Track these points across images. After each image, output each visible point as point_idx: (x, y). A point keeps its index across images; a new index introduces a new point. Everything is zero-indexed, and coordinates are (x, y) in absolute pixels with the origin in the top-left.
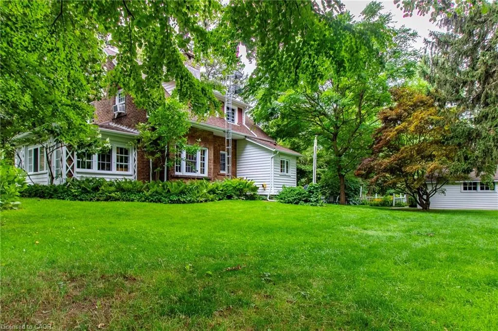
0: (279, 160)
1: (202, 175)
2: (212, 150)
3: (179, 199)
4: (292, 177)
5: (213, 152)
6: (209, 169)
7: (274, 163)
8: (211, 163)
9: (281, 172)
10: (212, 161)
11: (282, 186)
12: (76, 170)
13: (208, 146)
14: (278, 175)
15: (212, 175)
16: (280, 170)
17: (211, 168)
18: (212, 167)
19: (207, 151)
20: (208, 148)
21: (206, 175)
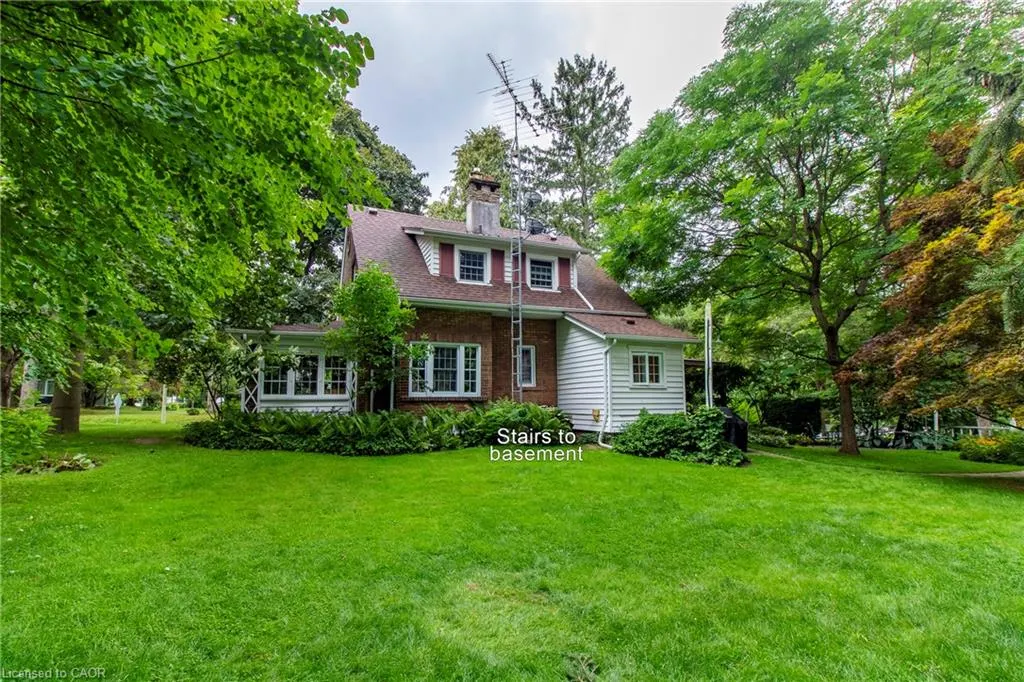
0: (628, 355)
1: (470, 394)
2: (490, 345)
3: (370, 447)
4: (669, 390)
5: (491, 349)
6: (484, 382)
7: (612, 364)
8: (486, 370)
9: (636, 380)
10: (489, 368)
11: (639, 412)
12: (262, 396)
13: (479, 339)
14: (628, 390)
15: (489, 393)
16: (631, 378)
17: (487, 381)
18: (490, 378)
19: (480, 348)
20: (480, 343)
21: (477, 394)
